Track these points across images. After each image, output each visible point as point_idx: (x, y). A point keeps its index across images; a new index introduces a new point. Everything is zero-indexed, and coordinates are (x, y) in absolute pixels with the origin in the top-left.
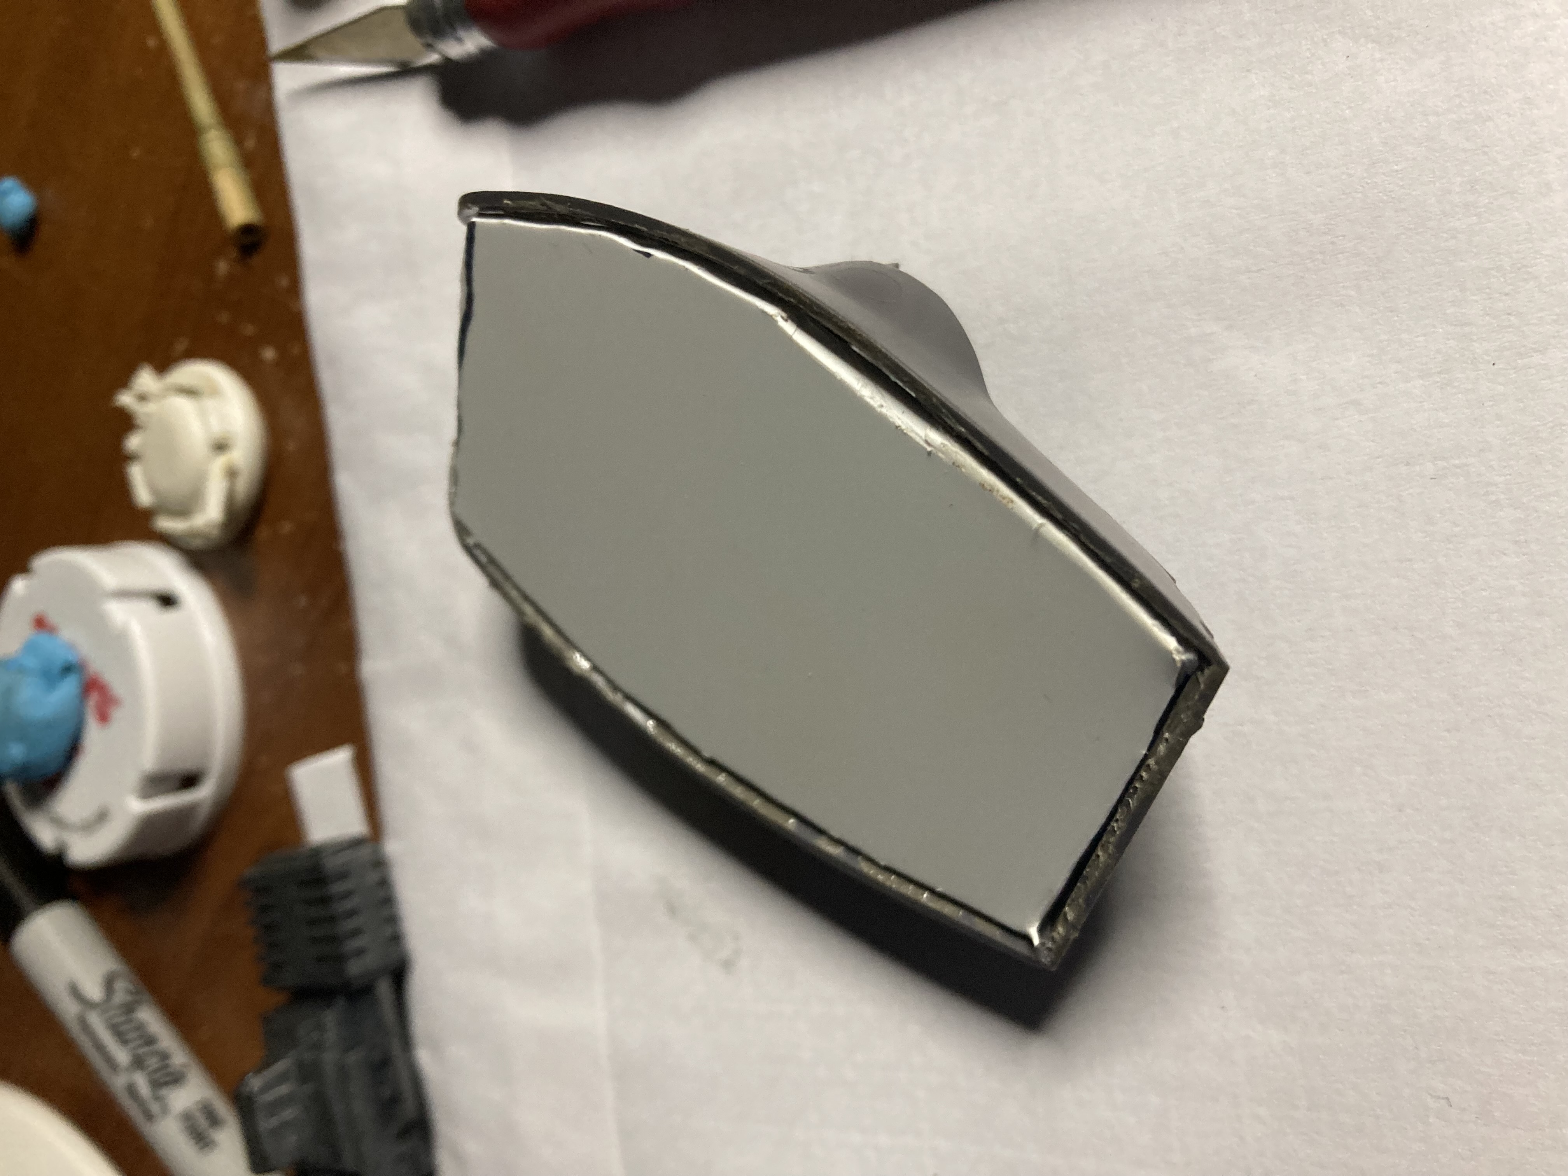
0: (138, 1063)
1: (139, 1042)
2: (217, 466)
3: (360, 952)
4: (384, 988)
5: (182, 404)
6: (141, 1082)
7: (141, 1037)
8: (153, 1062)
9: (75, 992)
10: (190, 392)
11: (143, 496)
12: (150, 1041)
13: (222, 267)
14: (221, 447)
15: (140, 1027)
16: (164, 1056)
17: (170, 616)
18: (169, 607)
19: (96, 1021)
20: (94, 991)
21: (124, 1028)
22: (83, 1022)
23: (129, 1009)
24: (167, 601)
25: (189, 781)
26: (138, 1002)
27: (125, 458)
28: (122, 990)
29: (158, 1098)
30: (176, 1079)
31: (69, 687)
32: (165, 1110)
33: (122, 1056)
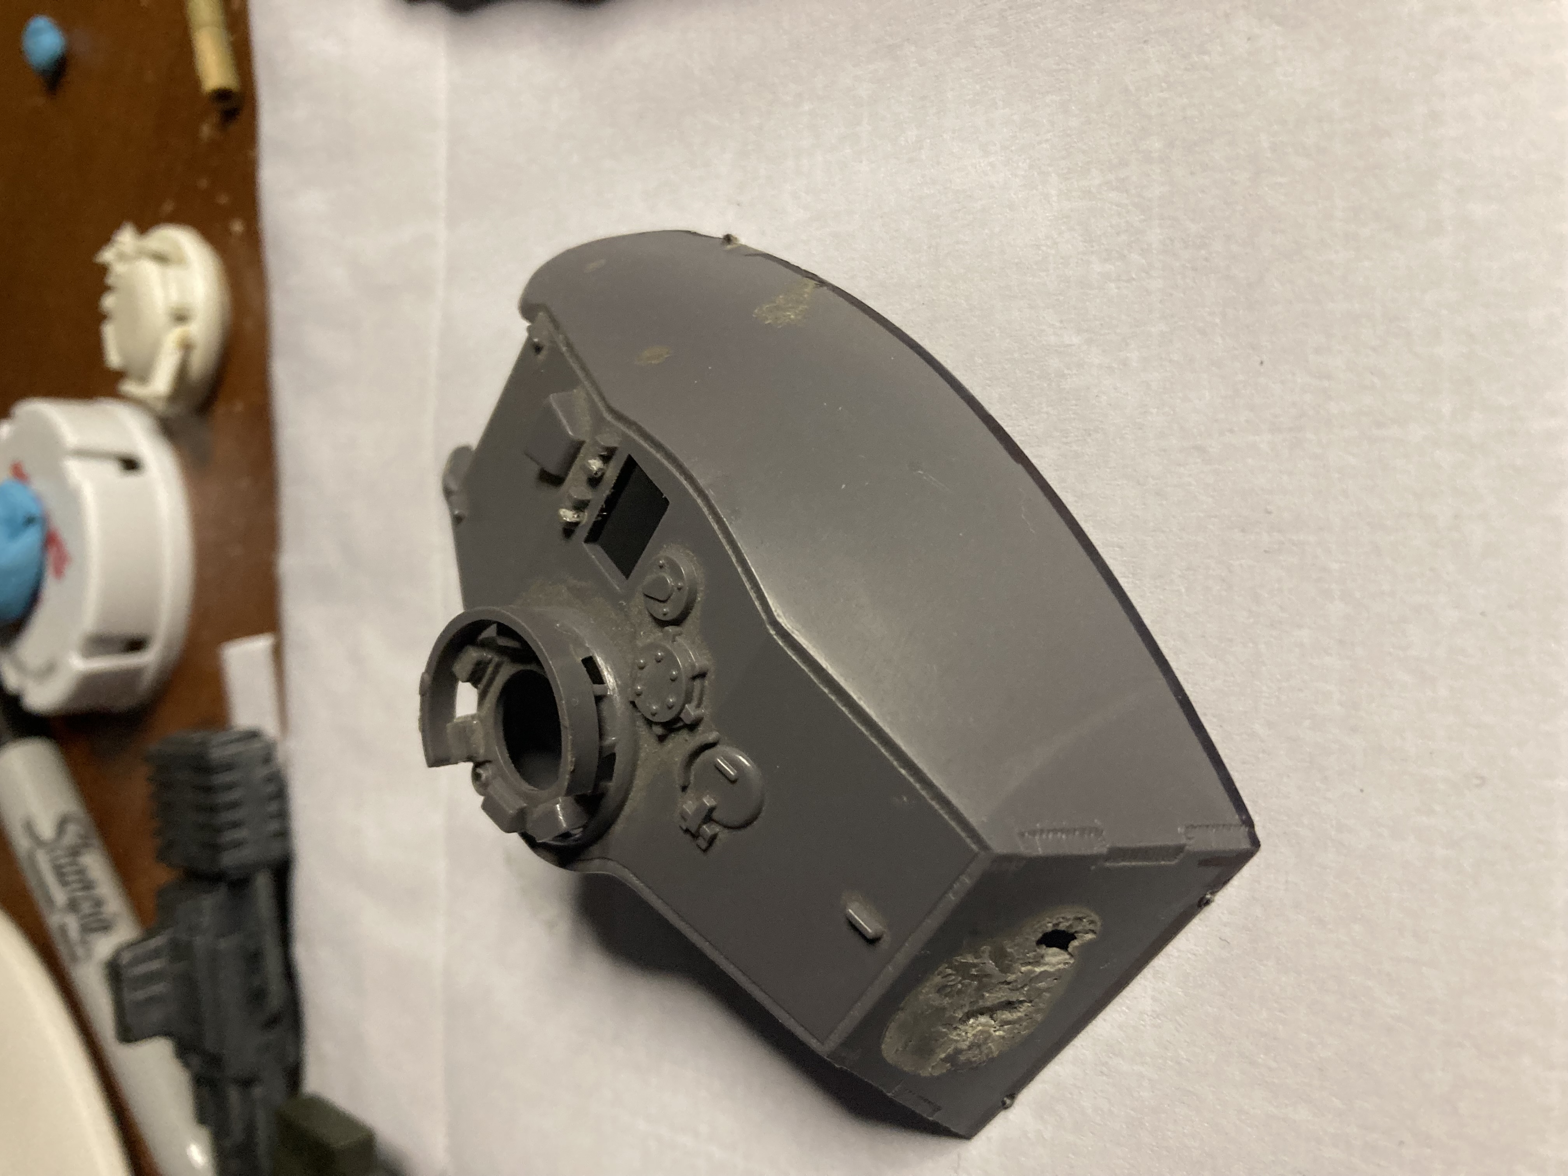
0: (73, 906)
1: (79, 886)
2: (171, 339)
3: (238, 844)
4: (263, 884)
5: (150, 270)
6: (72, 924)
7: (81, 881)
8: (86, 907)
9: (29, 828)
10: (161, 258)
11: (114, 358)
12: (88, 885)
13: (206, 130)
14: (180, 317)
15: (81, 872)
16: (98, 903)
17: (131, 480)
18: (129, 472)
19: (43, 861)
20: (46, 829)
21: (67, 869)
22: (31, 858)
23: (75, 852)
24: (130, 464)
25: (136, 645)
26: (86, 845)
27: (100, 317)
28: (73, 832)
29: (84, 942)
30: (105, 927)
31: (31, 538)
32: (89, 955)
33: (60, 896)
